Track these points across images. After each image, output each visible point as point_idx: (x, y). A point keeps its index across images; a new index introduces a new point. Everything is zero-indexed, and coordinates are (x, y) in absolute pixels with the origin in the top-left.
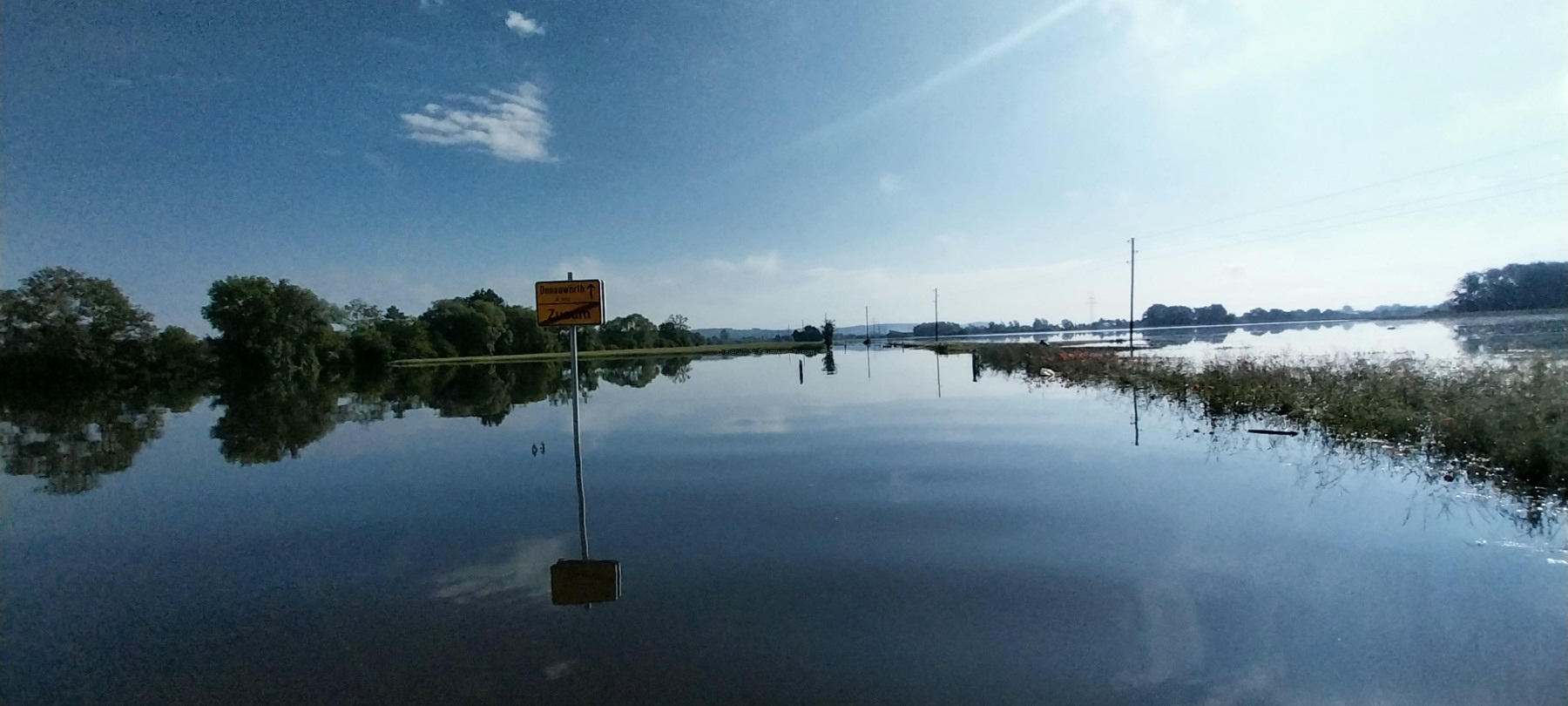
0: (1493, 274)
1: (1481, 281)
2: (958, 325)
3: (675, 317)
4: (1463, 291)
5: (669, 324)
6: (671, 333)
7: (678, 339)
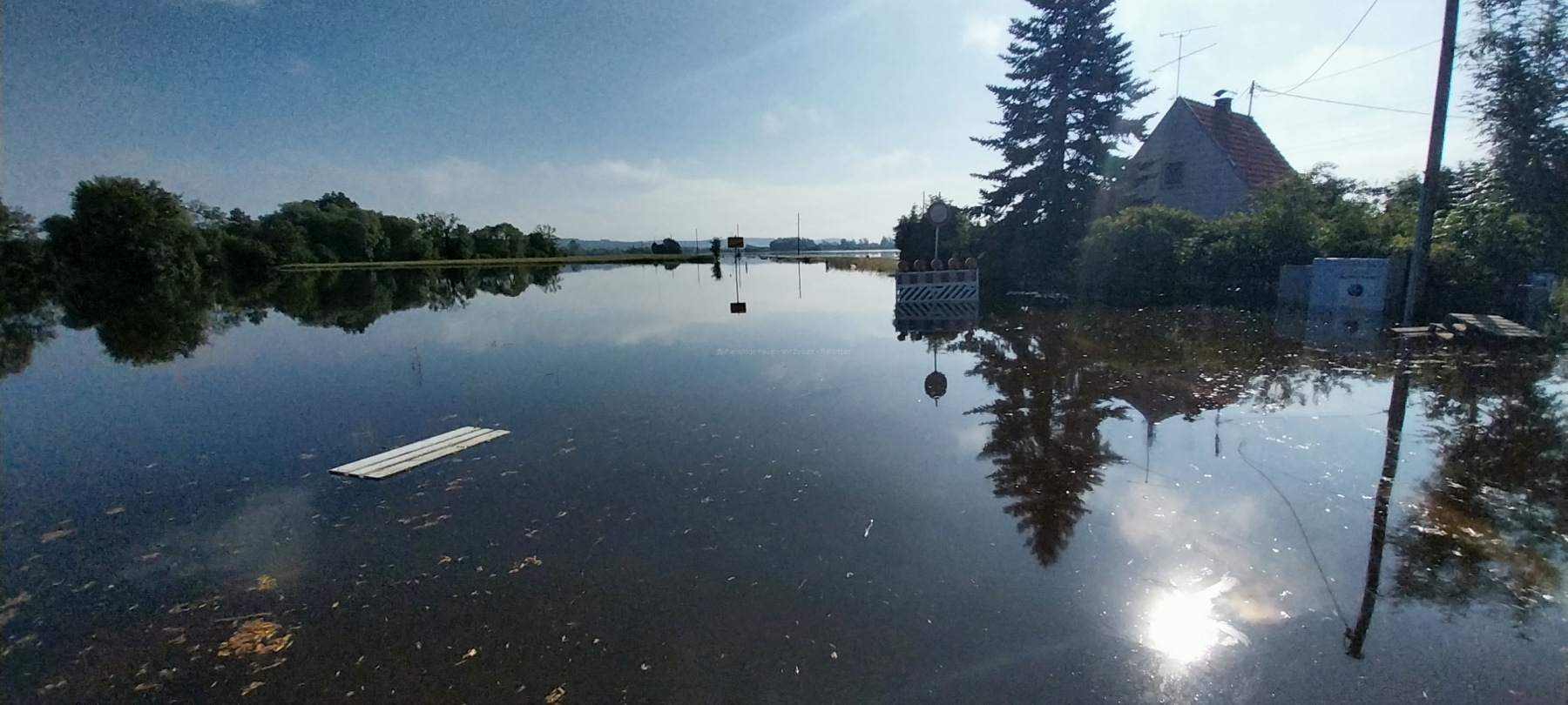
2: (812, 242)
3: (542, 228)
5: (538, 234)
6: (540, 243)
7: (548, 250)
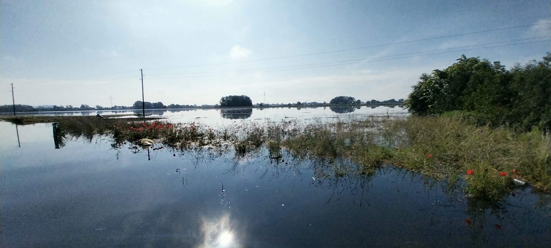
0: (227, 97)
1: (225, 99)
4: (222, 102)
